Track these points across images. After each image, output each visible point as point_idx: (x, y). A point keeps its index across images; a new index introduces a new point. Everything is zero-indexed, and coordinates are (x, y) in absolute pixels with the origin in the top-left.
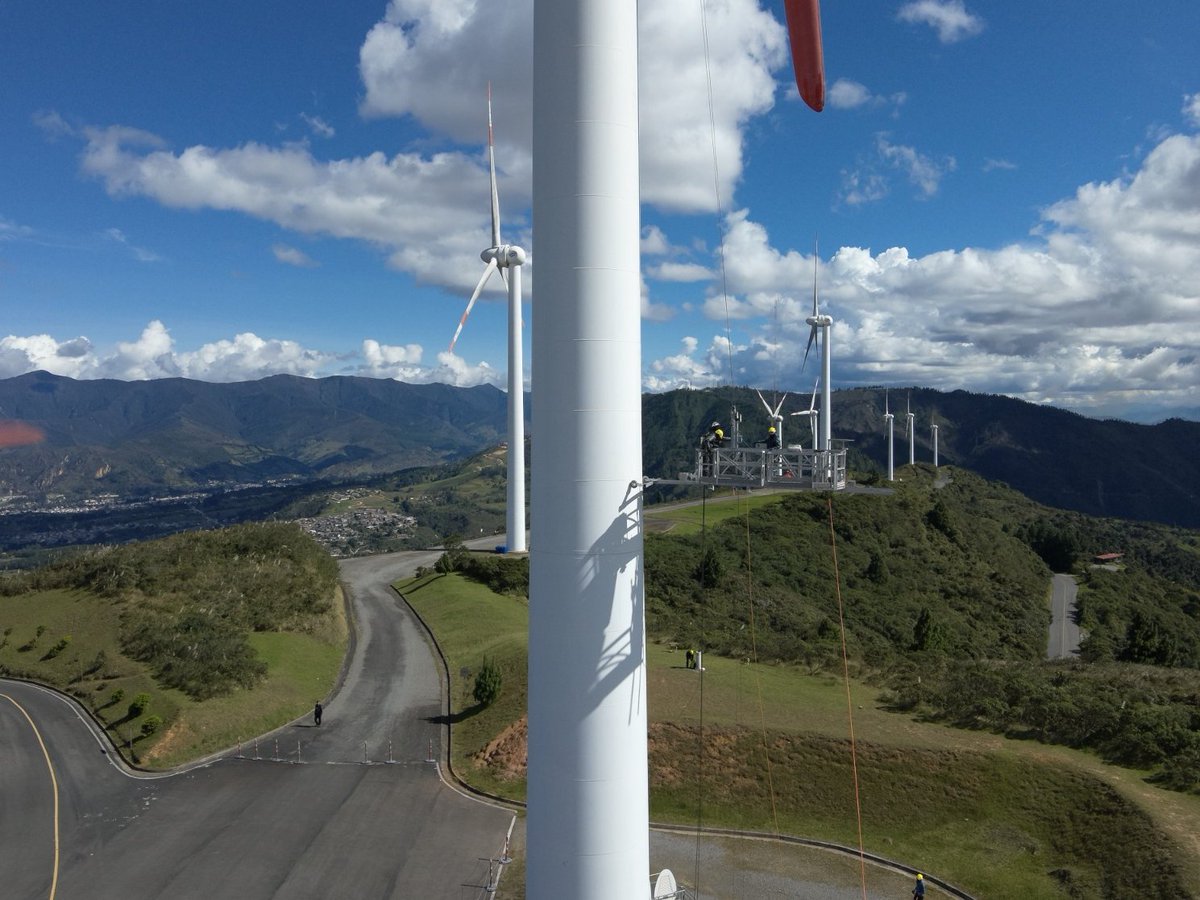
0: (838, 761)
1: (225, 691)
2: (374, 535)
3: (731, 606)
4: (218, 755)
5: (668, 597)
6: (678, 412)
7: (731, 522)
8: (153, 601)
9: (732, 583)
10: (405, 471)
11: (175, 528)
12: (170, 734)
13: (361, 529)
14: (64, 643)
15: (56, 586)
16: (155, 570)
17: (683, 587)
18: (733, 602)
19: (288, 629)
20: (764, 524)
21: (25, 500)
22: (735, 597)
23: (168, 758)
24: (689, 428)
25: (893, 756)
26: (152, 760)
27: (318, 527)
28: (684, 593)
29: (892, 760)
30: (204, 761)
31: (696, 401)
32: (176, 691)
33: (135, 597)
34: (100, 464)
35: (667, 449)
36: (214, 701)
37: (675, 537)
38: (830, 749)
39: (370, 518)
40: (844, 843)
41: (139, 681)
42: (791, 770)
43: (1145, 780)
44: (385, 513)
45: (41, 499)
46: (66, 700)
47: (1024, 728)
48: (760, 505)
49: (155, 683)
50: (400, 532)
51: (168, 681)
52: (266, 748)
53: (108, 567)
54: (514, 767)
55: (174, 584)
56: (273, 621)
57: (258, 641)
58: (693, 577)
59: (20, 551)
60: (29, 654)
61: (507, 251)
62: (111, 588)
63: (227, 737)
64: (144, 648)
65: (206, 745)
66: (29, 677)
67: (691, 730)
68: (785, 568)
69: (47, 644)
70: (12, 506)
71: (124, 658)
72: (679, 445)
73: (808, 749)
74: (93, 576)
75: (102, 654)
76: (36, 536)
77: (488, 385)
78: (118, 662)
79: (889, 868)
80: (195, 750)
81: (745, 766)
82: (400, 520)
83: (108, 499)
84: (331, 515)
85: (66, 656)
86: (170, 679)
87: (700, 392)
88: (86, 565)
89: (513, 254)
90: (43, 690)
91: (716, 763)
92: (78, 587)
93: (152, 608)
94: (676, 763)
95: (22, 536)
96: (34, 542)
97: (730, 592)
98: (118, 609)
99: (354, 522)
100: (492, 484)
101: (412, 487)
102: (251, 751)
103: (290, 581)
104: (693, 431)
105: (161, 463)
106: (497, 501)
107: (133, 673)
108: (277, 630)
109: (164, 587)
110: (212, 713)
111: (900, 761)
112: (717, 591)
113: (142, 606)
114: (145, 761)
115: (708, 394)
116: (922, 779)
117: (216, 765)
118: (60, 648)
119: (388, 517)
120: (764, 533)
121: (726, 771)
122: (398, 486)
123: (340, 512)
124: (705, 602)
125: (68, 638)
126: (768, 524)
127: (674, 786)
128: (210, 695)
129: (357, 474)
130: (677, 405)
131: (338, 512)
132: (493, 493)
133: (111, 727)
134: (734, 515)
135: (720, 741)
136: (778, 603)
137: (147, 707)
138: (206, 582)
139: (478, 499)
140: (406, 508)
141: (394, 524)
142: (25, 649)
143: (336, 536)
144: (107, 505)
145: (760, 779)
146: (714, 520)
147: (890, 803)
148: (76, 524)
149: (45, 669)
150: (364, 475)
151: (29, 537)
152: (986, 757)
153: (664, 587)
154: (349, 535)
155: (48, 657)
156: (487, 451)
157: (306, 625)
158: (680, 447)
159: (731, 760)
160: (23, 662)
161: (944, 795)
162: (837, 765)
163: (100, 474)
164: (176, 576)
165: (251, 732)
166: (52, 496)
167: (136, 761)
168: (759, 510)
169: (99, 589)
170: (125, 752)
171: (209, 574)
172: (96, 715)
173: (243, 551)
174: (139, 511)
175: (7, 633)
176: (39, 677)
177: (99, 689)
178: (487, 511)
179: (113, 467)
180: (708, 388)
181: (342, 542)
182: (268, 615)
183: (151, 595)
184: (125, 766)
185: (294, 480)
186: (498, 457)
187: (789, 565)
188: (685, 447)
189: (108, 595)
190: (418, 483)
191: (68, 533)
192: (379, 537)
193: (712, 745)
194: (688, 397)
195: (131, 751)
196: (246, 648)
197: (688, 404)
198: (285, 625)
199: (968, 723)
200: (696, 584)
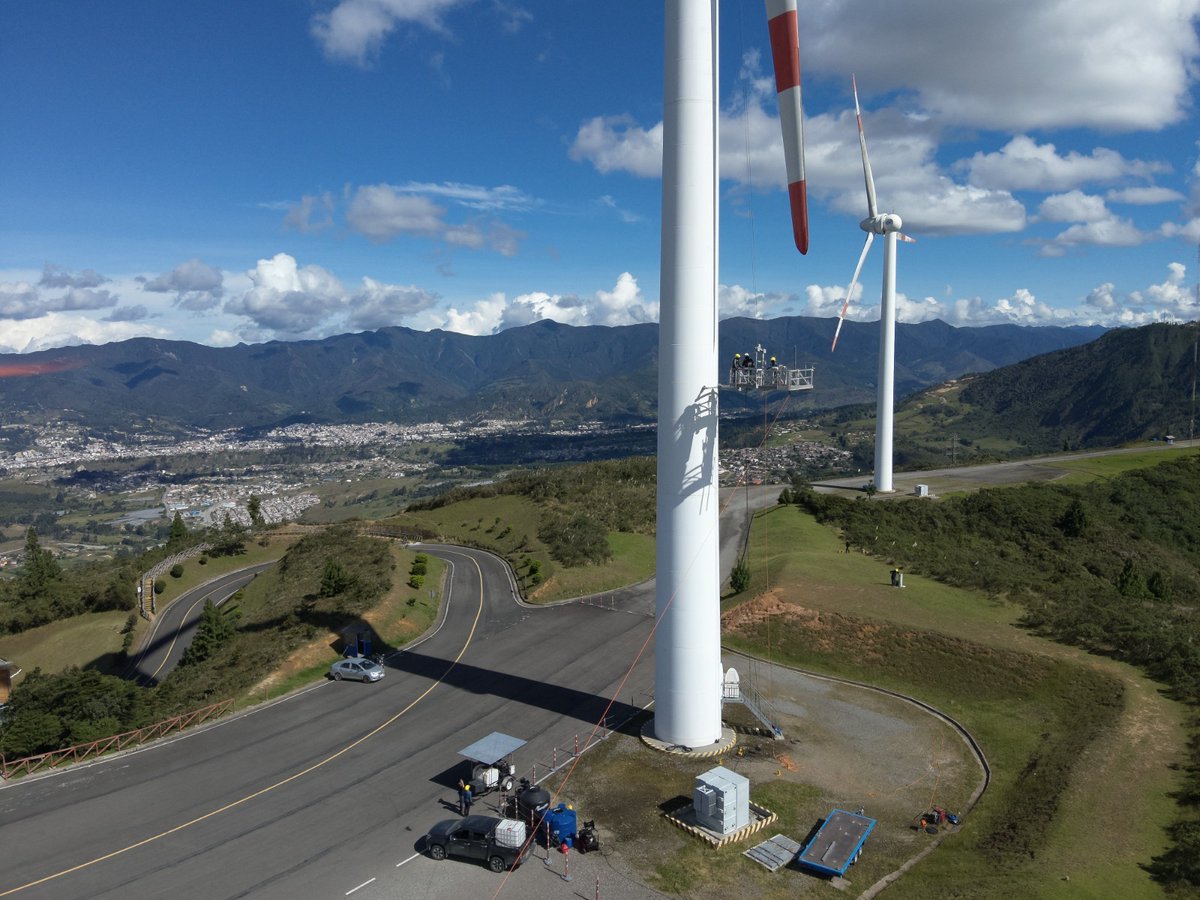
0: (944, 651)
1: (582, 564)
2: (810, 466)
3: (1091, 555)
4: (570, 600)
5: (1024, 542)
6: (1153, 348)
7: (1133, 474)
8: (562, 507)
9: (1097, 533)
10: (846, 407)
11: (644, 451)
12: (546, 585)
13: (799, 460)
14: (509, 529)
15: (512, 493)
16: (568, 486)
17: (1043, 534)
18: (1094, 552)
19: (640, 532)
20: (1168, 477)
21: (535, 424)
22: (1097, 547)
23: (543, 598)
24: (1166, 366)
25: (985, 653)
26: (535, 598)
27: (760, 457)
28: (1043, 539)
29: (984, 655)
30: (562, 602)
31: (1176, 336)
32: (557, 562)
33: (553, 502)
34: (590, 396)
35: (1138, 390)
36: (575, 569)
37: (1056, 486)
38: (942, 643)
39: (808, 451)
40: (916, 697)
41: (541, 553)
42: (909, 653)
43: (1159, 691)
44: (822, 446)
45: (547, 423)
46: (504, 564)
47: (1107, 648)
48: (1172, 458)
49: (549, 556)
50: (836, 465)
51: (556, 555)
52: (596, 600)
53: (541, 482)
54: (731, 628)
55: (577, 497)
56: (632, 525)
57: (614, 538)
58: (1056, 525)
59: (530, 464)
60: (490, 535)
61: (884, 219)
62: (541, 496)
63: (577, 591)
64: (549, 536)
65: (565, 593)
66: (488, 549)
67: (851, 620)
68: (1177, 523)
69: (501, 528)
70: (526, 428)
71: (538, 540)
72: (1152, 385)
73: (926, 640)
74: (532, 488)
75: (525, 537)
76: (543, 453)
77: (937, 322)
78: (534, 542)
79: (936, 715)
80: (559, 596)
81: (879, 646)
82: (836, 454)
83: (595, 425)
84: (773, 446)
85: (509, 537)
86: (557, 556)
87: (1182, 327)
88: (530, 480)
89: (889, 222)
90: (493, 556)
91: (859, 642)
92: (524, 494)
93: (560, 510)
94: (833, 639)
95: (533, 453)
96: (541, 458)
97: (1093, 542)
98: (542, 510)
99: (793, 453)
100: (933, 422)
101: (850, 422)
102: (588, 601)
103: (649, 499)
104: (1171, 369)
105: (636, 396)
106: (936, 440)
107: (540, 550)
108: (633, 532)
109: (571, 498)
110: (571, 576)
111: (989, 656)
112: (1080, 540)
113: (555, 509)
114: (530, 598)
115: (1191, 329)
116: (1001, 670)
117: (568, 605)
118: (506, 532)
119: (826, 450)
120: (1164, 487)
121: (864, 647)
122: (836, 421)
123: (782, 444)
124: (1062, 549)
125: (511, 526)
126: (1174, 477)
127: (826, 652)
128: (572, 565)
129: (800, 409)
130: (1152, 340)
131: (778, 444)
132: (934, 431)
133: (520, 579)
134: (1139, 467)
135: (867, 629)
136: (1142, 556)
137: (540, 569)
138: (597, 496)
139: (917, 437)
140: (843, 443)
141: (830, 457)
142: (489, 531)
143: (776, 465)
144: (595, 429)
145: (886, 655)
146: (1115, 472)
147: (970, 682)
148: (571, 445)
149: (497, 545)
150: (807, 409)
151: (536, 454)
152: (1055, 662)
153: (1022, 532)
154: (788, 465)
155: (500, 537)
156: (929, 389)
157: (653, 531)
158: (1153, 388)
159: (871, 641)
160: (488, 540)
161: (1012, 682)
162: (943, 653)
163: (589, 404)
164: (580, 491)
165: (593, 590)
166: (554, 422)
167: (526, 598)
168: (1167, 463)
169: (534, 497)
170: (523, 593)
171: (599, 492)
172: (515, 573)
173: (626, 476)
174: (615, 435)
175: (480, 521)
176: (494, 549)
177: (521, 558)
178: (926, 448)
179: (599, 399)
180: (1193, 322)
181: (781, 471)
182: (630, 521)
183: (563, 503)
184: (520, 600)
185: (743, 413)
186: (941, 395)
187: (1181, 520)
188: (1160, 387)
189: (538, 501)
190: (857, 419)
191: (565, 452)
192: (816, 468)
193: (861, 630)
194: (1167, 330)
195: (524, 591)
196: (603, 541)
197: (1166, 340)
198: (639, 529)
199: (1070, 640)
200: (1058, 532)
